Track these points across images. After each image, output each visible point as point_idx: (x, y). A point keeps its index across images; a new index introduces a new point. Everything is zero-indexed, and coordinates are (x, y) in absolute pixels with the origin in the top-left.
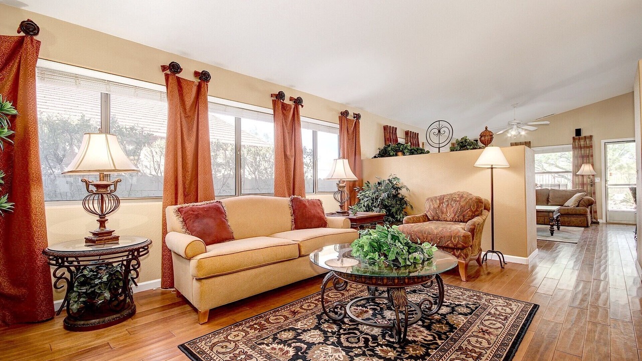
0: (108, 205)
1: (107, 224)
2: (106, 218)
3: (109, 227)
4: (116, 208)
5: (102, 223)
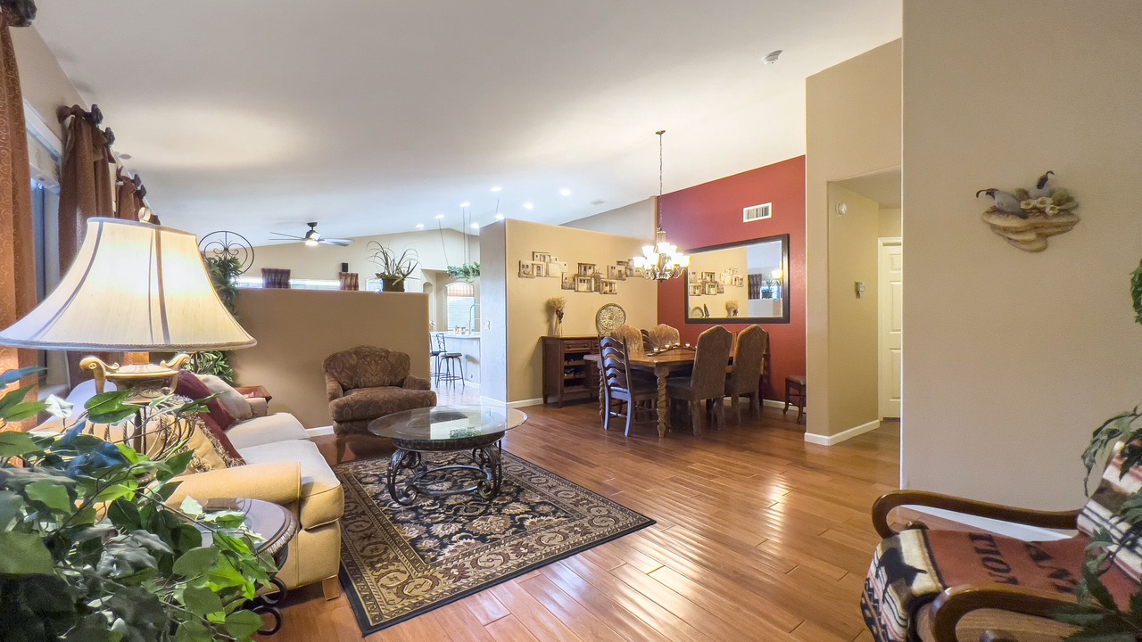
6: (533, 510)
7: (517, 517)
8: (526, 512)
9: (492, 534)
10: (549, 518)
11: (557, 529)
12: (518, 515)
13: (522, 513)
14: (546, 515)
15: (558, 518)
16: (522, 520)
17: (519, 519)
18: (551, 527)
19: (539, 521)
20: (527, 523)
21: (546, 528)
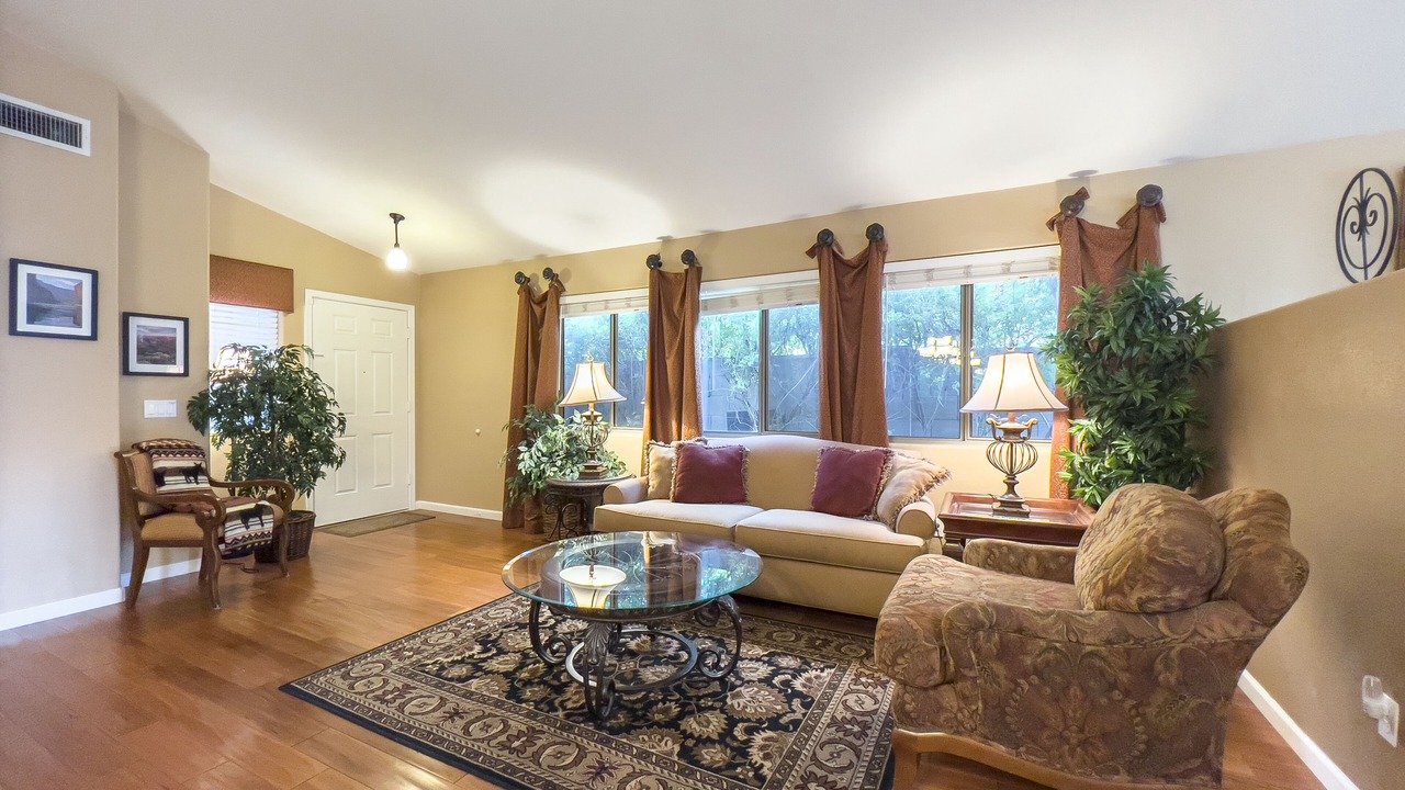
5: (592, 455)
6: (474, 665)
7: (495, 652)
8: (484, 660)
9: (515, 630)
10: (450, 660)
11: (437, 648)
12: (495, 656)
13: (491, 658)
14: (454, 662)
15: (435, 663)
16: (485, 650)
17: (489, 650)
18: (444, 650)
19: (463, 653)
20: (478, 648)
21: (450, 647)
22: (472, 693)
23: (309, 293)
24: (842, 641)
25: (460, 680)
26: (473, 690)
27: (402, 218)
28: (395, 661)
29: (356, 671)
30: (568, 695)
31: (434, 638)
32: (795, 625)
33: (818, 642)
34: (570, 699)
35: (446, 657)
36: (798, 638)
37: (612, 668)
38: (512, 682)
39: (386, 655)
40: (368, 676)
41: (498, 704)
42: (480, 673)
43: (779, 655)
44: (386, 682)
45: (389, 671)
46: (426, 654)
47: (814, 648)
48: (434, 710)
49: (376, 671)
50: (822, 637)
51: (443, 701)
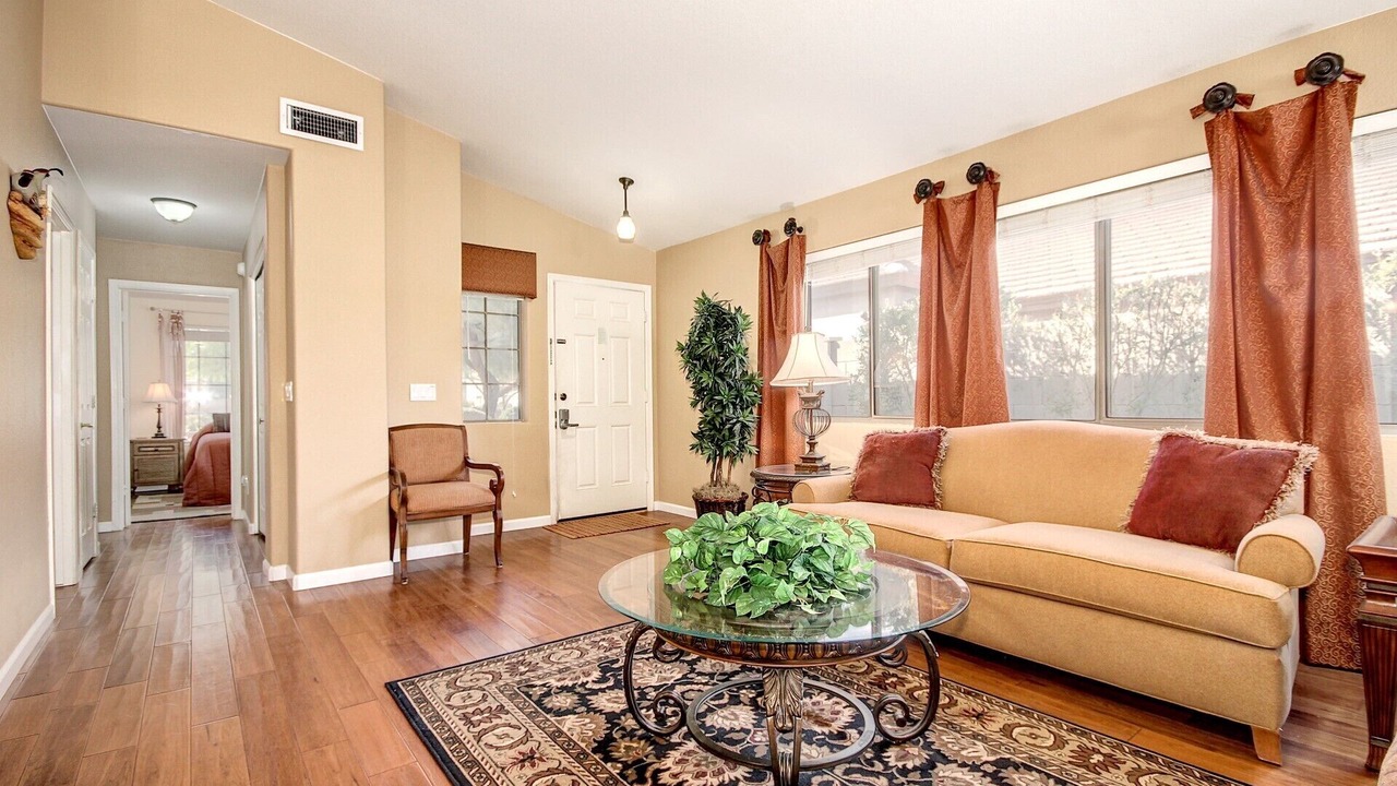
0: (817, 425)
1: (817, 448)
2: (816, 440)
3: (819, 451)
4: (827, 428)
5: (812, 445)
6: (582, 697)
7: (611, 683)
8: (595, 692)
9: (647, 659)
10: (559, 684)
11: (555, 668)
12: (609, 688)
13: (603, 690)
14: (563, 689)
15: (544, 685)
16: (603, 680)
17: (607, 680)
18: (560, 671)
19: (577, 678)
20: (596, 674)
21: (568, 669)
22: (561, 733)
23: (551, 277)
24: (1144, 765)
25: (560, 713)
26: (565, 730)
27: (631, 182)
28: (506, 675)
29: (466, 679)
30: (668, 762)
31: (559, 653)
32: (1058, 721)
33: (1096, 758)
34: (668, 769)
35: (559, 680)
36: (1060, 743)
37: (742, 735)
38: (611, 729)
39: (501, 667)
40: (470, 688)
41: (580, 757)
42: (584, 709)
43: (1017, 767)
44: (484, 698)
45: (494, 686)
46: (540, 672)
47: (1087, 767)
48: (511, 747)
49: (482, 683)
50: (1106, 750)
51: (528, 735)
